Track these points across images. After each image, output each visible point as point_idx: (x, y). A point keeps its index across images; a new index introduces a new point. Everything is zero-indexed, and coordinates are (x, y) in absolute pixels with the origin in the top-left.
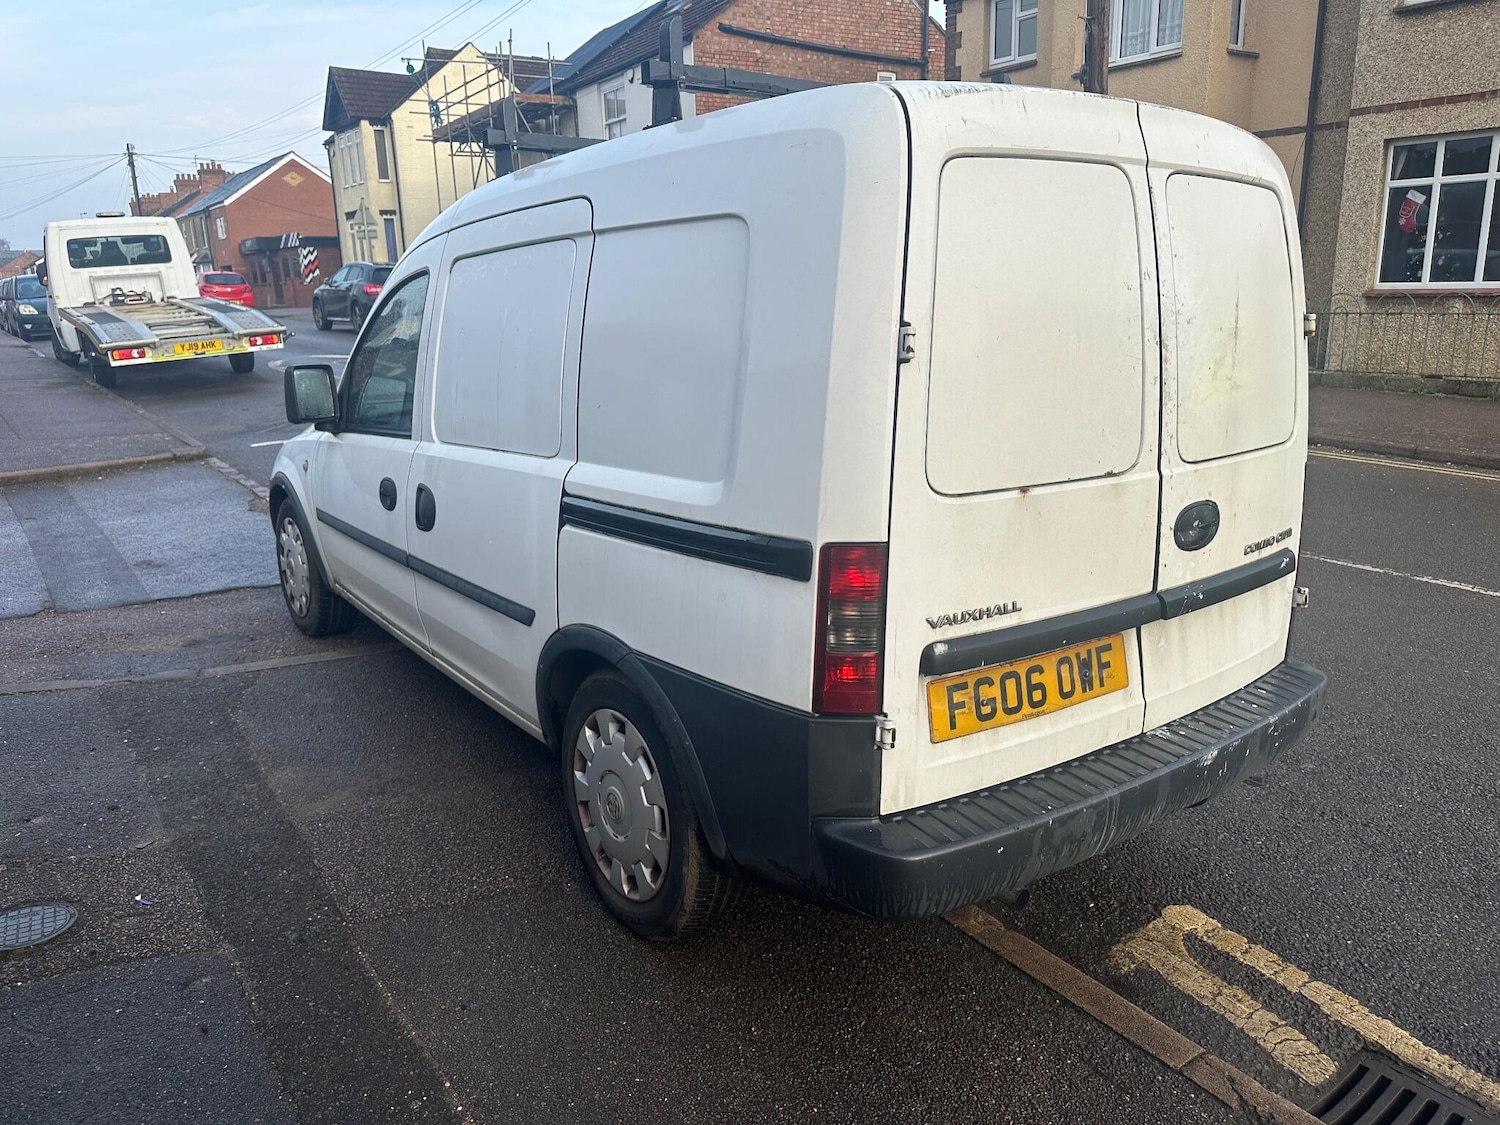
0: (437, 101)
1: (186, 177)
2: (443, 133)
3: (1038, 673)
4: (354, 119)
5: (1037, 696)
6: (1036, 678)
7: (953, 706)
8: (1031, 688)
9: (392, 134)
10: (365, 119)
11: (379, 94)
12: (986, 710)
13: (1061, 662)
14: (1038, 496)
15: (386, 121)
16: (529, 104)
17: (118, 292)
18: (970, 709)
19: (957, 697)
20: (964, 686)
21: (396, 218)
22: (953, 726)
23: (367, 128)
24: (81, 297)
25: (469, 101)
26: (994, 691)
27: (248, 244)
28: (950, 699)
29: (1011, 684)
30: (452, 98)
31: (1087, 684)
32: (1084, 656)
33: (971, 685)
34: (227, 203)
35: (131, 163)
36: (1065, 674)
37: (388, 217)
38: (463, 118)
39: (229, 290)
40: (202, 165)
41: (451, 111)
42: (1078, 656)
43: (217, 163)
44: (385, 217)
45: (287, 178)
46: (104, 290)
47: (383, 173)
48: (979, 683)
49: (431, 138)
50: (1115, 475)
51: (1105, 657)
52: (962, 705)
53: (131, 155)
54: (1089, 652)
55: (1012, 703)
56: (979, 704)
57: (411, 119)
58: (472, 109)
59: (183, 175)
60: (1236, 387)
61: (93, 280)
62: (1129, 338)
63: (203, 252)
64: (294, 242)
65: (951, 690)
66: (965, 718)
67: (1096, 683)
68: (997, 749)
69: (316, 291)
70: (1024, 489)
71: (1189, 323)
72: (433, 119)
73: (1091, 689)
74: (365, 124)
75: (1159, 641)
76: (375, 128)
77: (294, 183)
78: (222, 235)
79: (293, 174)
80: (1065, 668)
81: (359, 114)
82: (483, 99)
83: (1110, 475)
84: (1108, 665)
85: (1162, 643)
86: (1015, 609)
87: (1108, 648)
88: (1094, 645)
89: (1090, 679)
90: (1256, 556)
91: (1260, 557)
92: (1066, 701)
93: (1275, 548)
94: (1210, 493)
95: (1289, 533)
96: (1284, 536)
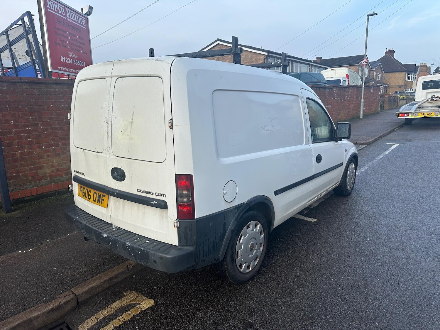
5: (89, 197)
6: (90, 193)
8: (89, 195)
12: (84, 194)
14: (86, 152)
17: (433, 97)
18: (82, 192)
22: (80, 194)
24: (423, 98)
26: (85, 192)
28: (80, 189)
29: (87, 192)
32: (99, 195)
36: (95, 196)
46: (430, 96)
48: (83, 189)
51: (103, 198)
54: (101, 194)
55: (86, 196)
60: (132, 139)
61: (427, 93)
70: (84, 150)
71: (115, 118)
73: (99, 203)
75: (117, 203)
80: (95, 194)
83: (98, 152)
84: (104, 200)
86: (84, 175)
87: (105, 196)
88: (102, 194)
89: (99, 201)
90: (143, 194)
91: (146, 196)
92: (94, 202)
93: (154, 197)
94: (121, 167)
95: (164, 196)
96: (160, 195)
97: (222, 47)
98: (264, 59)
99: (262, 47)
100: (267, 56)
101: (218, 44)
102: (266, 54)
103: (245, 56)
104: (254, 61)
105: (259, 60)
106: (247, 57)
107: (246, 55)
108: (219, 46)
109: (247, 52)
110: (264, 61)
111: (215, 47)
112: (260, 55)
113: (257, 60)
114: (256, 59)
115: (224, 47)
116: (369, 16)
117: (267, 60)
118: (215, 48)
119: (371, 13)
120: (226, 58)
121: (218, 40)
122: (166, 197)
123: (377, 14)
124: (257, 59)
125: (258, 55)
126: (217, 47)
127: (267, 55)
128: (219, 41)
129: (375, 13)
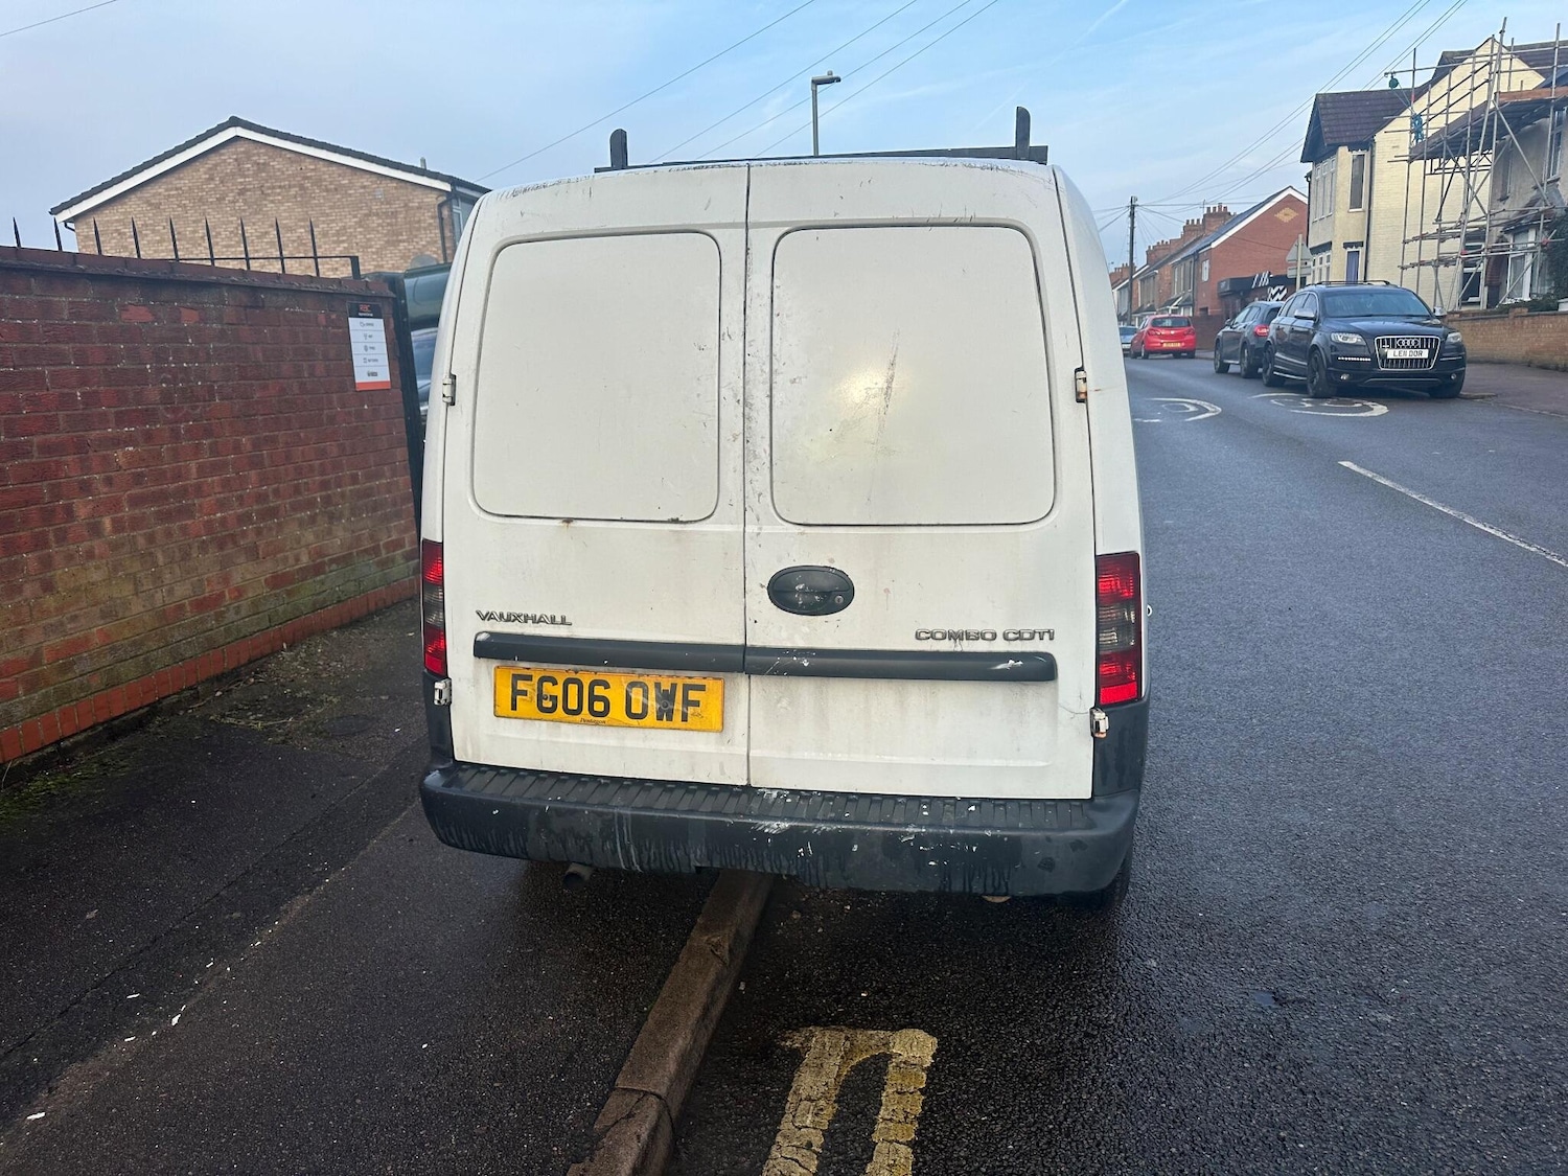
0: (1420, 115)
1: (1195, 223)
2: (1420, 150)
3: (603, 687)
4: (1332, 148)
5: (599, 706)
6: (599, 691)
7: (516, 692)
8: (593, 698)
9: (1372, 157)
10: (1344, 145)
11: (1367, 115)
12: (548, 704)
13: (632, 685)
14: (582, 528)
15: (1368, 144)
16: (1513, 104)
18: (532, 698)
19: (521, 685)
20: (529, 678)
21: (1362, 250)
22: (514, 707)
23: (1345, 155)
25: (1451, 110)
26: (558, 691)
27: (1223, 284)
28: (514, 687)
29: (573, 689)
30: (1433, 110)
31: (665, 713)
32: (666, 686)
33: (536, 679)
34: (1214, 245)
35: (1132, 215)
36: (637, 697)
37: (1354, 249)
38: (1442, 129)
39: (1172, 332)
40: (1209, 209)
41: (1431, 124)
42: (658, 685)
43: (1223, 206)
44: (1349, 249)
45: (1280, 215)
47: (1356, 202)
48: (542, 680)
49: (1407, 158)
50: (682, 522)
51: (693, 695)
52: (524, 693)
53: (1133, 207)
54: (674, 686)
55: (573, 704)
56: (540, 697)
57: (1394, 139)
58: (1452, 118)
59: (1193, 221)
62: (698, 395)
63: (1187, 295)
64: (1265, 282)
65: (516, 678)
66: (527, 705)
67: (677, 716)
68: (555, 739)
69: (1220, 334)
70: (568, 520)
71: (794, 381)
72: (1413, 135)
73: (670, 719)
74: (1343, 151)
76: (1355, 153)
77: (1286, 219)
78: (1205, 277)
79: (1287, 210)
80: (637, 692)
81: (1338, 141)
82: (1464, 106)
83: (676, 521)
84: (696, 704)
85: (784, 703)
86: (565, 622)
87: (702, 688)
88: (681, 678)
89: (670, 712)
90: (946, 646)
91: (959, 649)
92: (634, 722)
93: (1000, 646)
94: (832, 561)
95: (1046, 636)
96: (1026, 636)
97: (255, 151)
98: (440, 206)
99: (423, 161)
100: (451, 197)
101: (237, 138)
102: (447, 187)
103: (362, 191)
104: (401, 212)
105: (419, 208)
106: (369, 194)
107: (364, 187)
108: (241, 148)
109: (368, 176)
110: (440, 213)
111: (223, 151)
112: (419, 192)
113: (412, 208)
114: (406, 205)
115: (262, 151)
116: (816, 83)
117: (451, 210)
118: (223, 154)
119: (824, 75)
120: (279, 194)
121: (234, 122)
122: (1051, 639)
123: (839, 80)
124: (411, 205)
125: (414, 190)
126: (232, 149)
127: (449, 190)
128: (239, 129)
129: (834, 75)
